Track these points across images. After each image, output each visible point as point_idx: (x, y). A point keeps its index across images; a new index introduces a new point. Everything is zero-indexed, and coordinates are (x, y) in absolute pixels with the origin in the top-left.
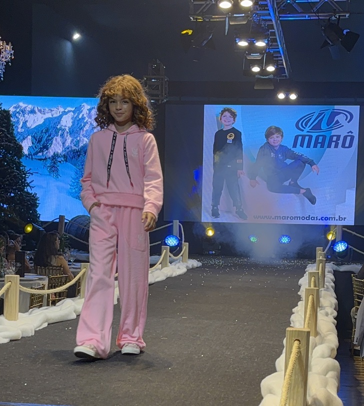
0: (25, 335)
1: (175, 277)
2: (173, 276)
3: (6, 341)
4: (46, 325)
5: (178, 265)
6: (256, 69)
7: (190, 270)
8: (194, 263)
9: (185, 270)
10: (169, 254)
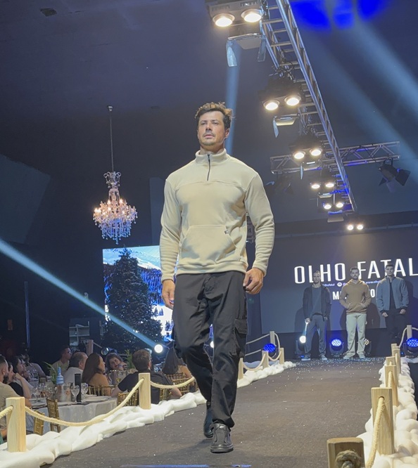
0: (157, 420)
1: (275, 375)
2: (274, 373)
3: (142, 424)
4: (173, 412)
5: (276, 366)
6: (328, 207)
7: (286, 370)
8: (289, 364)
9: (282, 369)
10: (269, 357)
